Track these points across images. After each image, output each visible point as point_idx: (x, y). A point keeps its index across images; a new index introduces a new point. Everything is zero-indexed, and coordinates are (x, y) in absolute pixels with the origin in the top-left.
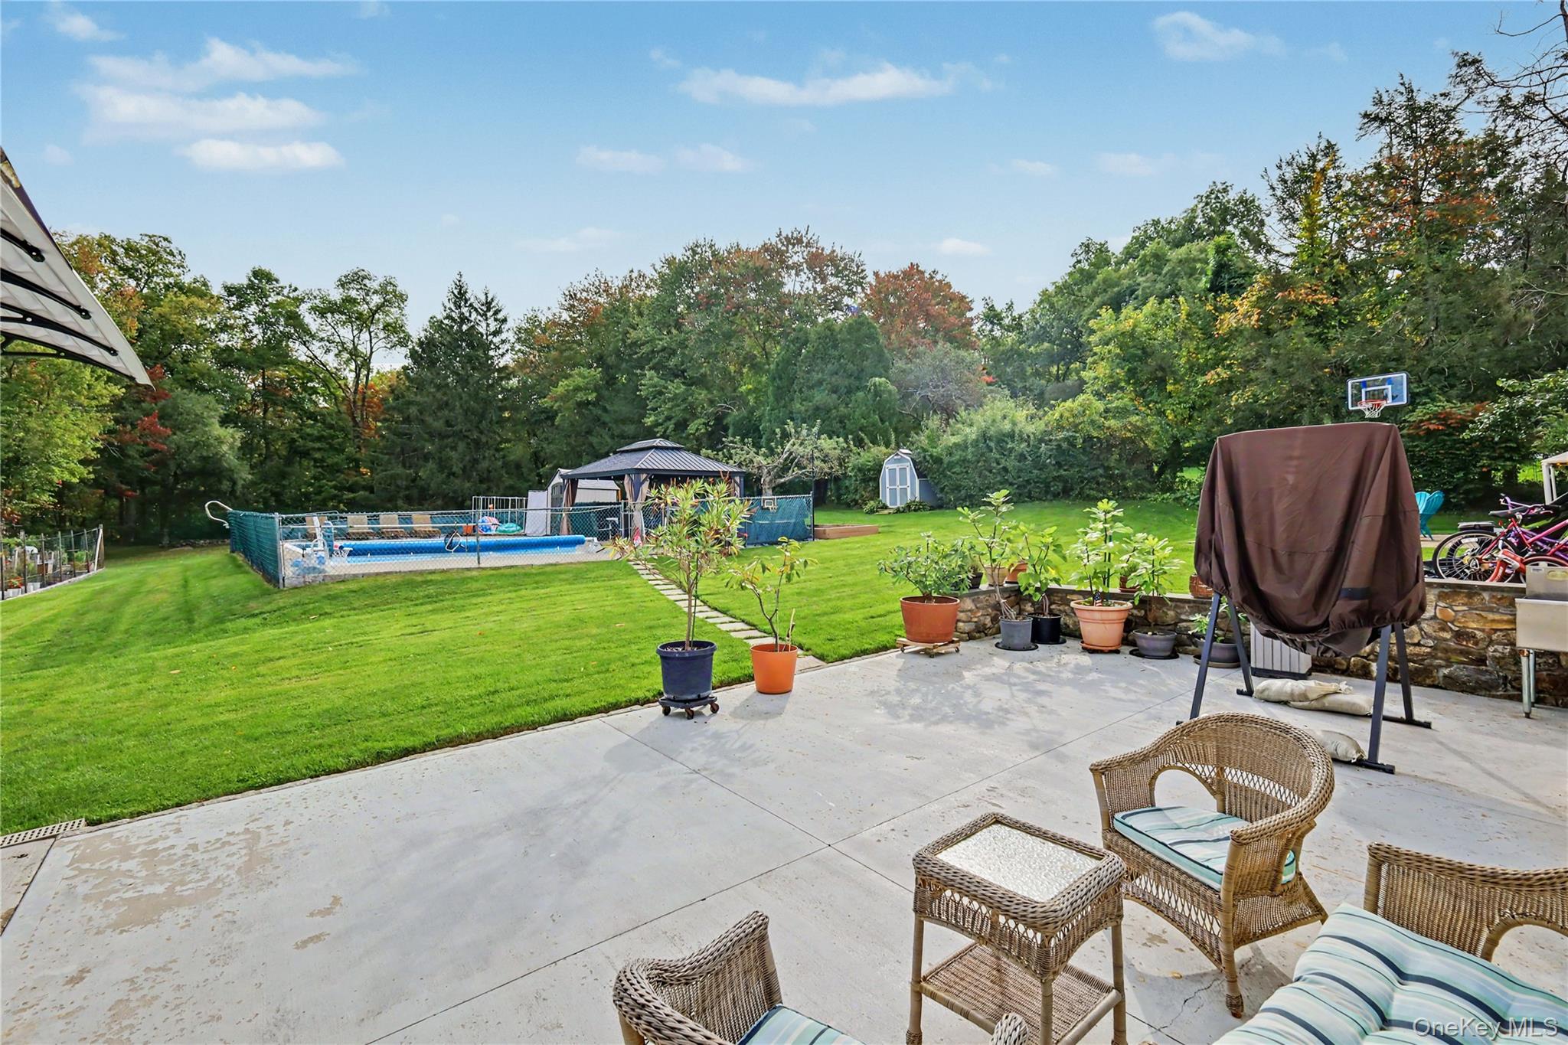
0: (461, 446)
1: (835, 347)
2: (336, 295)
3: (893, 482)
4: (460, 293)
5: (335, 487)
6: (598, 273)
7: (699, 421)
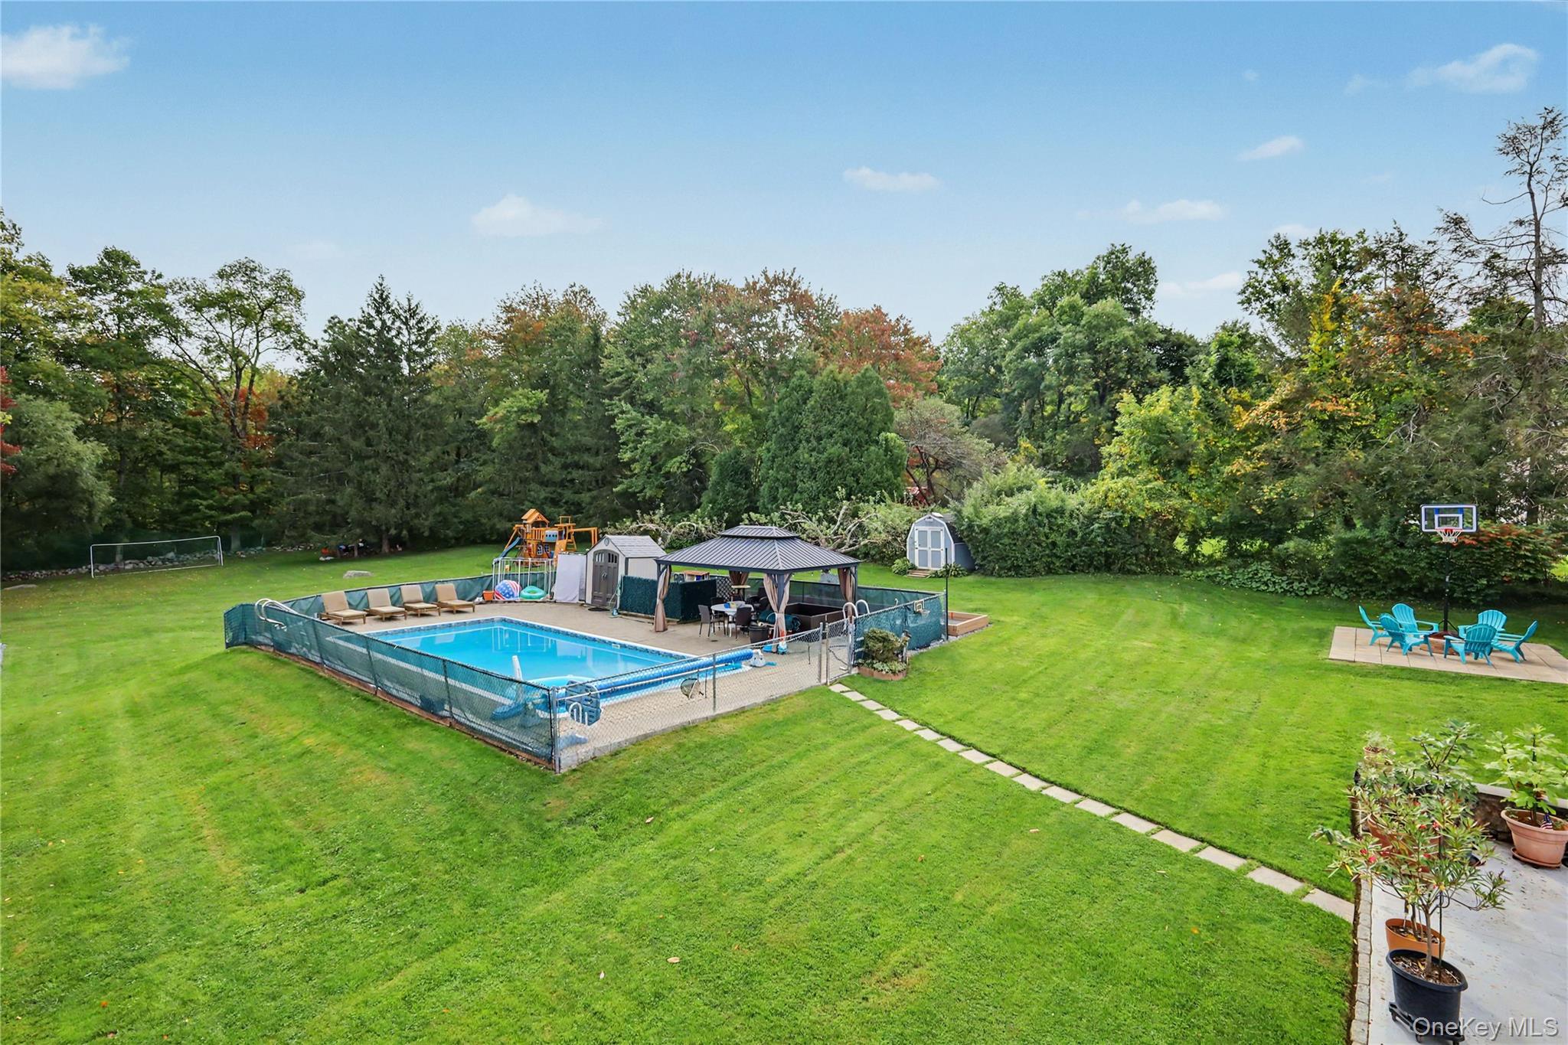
0: (384, 469)
1: (842, 398)
2: (215, 287)
3: (923, 543)
4: (381, 297)
5: (210, 507)
6: (537, 285)
7: (679, 459)
